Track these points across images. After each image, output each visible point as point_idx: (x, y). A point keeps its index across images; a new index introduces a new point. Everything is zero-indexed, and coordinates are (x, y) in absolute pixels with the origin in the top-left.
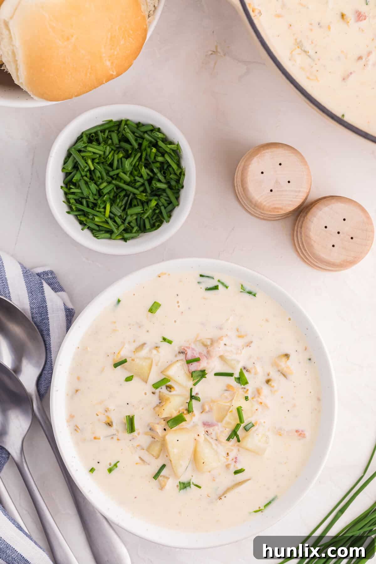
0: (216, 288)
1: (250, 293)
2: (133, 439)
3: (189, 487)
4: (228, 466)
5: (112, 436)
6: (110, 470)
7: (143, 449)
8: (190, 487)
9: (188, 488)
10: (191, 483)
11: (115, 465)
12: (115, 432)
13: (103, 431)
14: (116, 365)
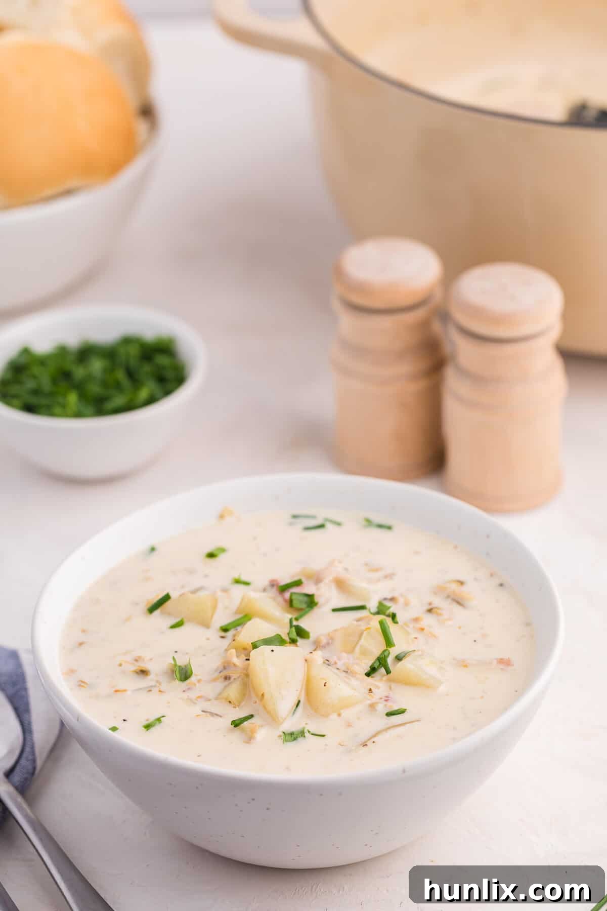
0: (322, 526)
1: (380, 526)
2: (189, 689)
3: (302, 738)
4: (372, 706)
5: (150, 689)
6: (148, 727)
7: (210, 700)
8: (304, 737)
9: (300, 739)
10: (306, 731)
11: (159, 720)
12: (153, 683)
13: (132, 683)
14: (152, 609)
